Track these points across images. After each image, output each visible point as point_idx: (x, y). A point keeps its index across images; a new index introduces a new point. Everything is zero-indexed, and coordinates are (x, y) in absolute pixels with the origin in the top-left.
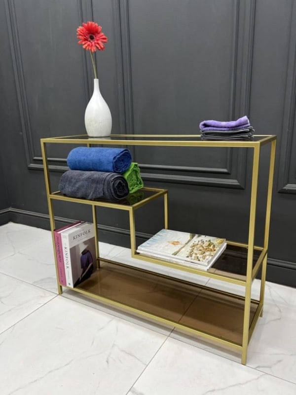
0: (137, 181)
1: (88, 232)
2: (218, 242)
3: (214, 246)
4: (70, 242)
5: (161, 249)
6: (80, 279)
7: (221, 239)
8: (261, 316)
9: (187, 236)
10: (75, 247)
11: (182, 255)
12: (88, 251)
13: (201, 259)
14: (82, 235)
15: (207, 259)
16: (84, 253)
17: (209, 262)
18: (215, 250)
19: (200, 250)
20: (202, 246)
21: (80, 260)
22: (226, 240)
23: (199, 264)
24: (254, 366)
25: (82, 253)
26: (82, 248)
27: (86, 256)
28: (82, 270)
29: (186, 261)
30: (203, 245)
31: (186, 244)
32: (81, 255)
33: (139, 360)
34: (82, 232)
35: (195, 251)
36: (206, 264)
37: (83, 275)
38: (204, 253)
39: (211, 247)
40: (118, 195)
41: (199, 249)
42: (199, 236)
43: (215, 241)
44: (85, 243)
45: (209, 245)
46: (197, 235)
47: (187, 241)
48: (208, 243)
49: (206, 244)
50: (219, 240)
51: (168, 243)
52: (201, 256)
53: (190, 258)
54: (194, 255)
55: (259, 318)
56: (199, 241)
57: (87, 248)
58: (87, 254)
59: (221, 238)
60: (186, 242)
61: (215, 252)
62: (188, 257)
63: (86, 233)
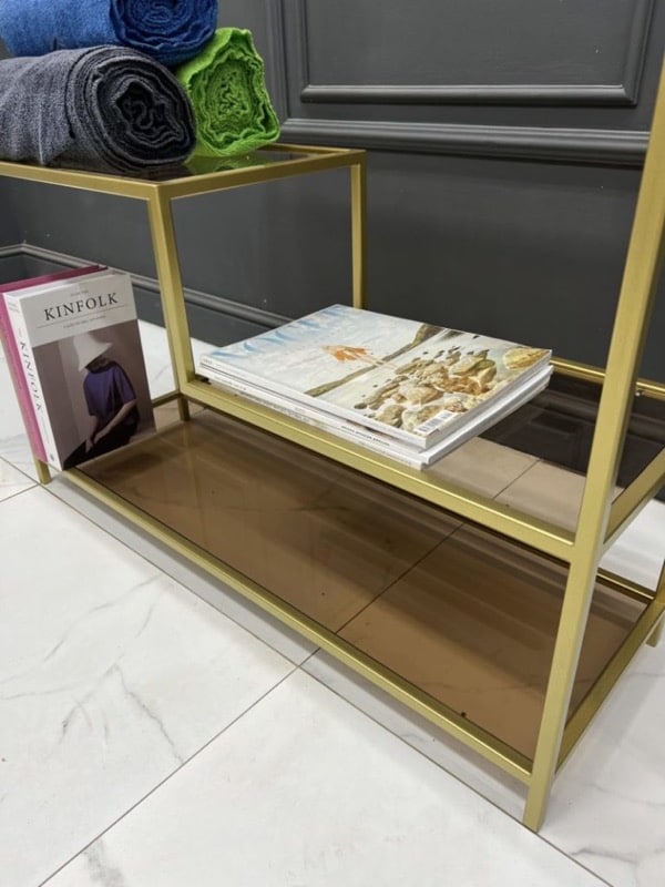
0: (256, 112)
1: (105, 300)
2: (516, 359)
3: (493, 373)
4: (33, 329)
5: (284, 368)
6: (89, 445)
7: (534, 351)
8: (653, 642)
9: (409, 329)
10: (54, 345)
11: (343, 399)
12: (113, 364)
13: (407, 420)
14: (84, 309)
15: (436, 422)
16: (96, 367)
17: (434, 437)
18: (486, 390)
19: (428, 385)
20: (443, 371)
21: (83, 390)
22: (555, 355)
23: (392, 438)
24: (569, 845)
25: (88, 367)
26: (88, 352)
27: (105, 380)
28: (91, 421)
29: (349, 421)
30: (451, 369)
31: (388, 359)
32: (86, 372)
33: (166, 736)
34: (84, 298)
35: (404, 389)
36: (422, 442)
37: (100, 435)
38: (439, 395)
39: (477, 379)
40: (131, 142)
41: (425, 381)
42: (451, 335)
43: (505, 353)
44: (98, 335)
45: (475, 369)
46: (446, 331)
47: (398, 349)
48: (472, 362)
49: (466, 362)
50: (523, 353)
51: (321, 352)
52: (419, 407)
53: (368, 410)
54: (390, 403)
55: (645, 647)
56: (441, 353)
57: (106, 352)
58: (110, 372)
59: (534, 345)
60: (391, 353)
61: (484, 397)
62: (361, 407)
63: (98, 302)
